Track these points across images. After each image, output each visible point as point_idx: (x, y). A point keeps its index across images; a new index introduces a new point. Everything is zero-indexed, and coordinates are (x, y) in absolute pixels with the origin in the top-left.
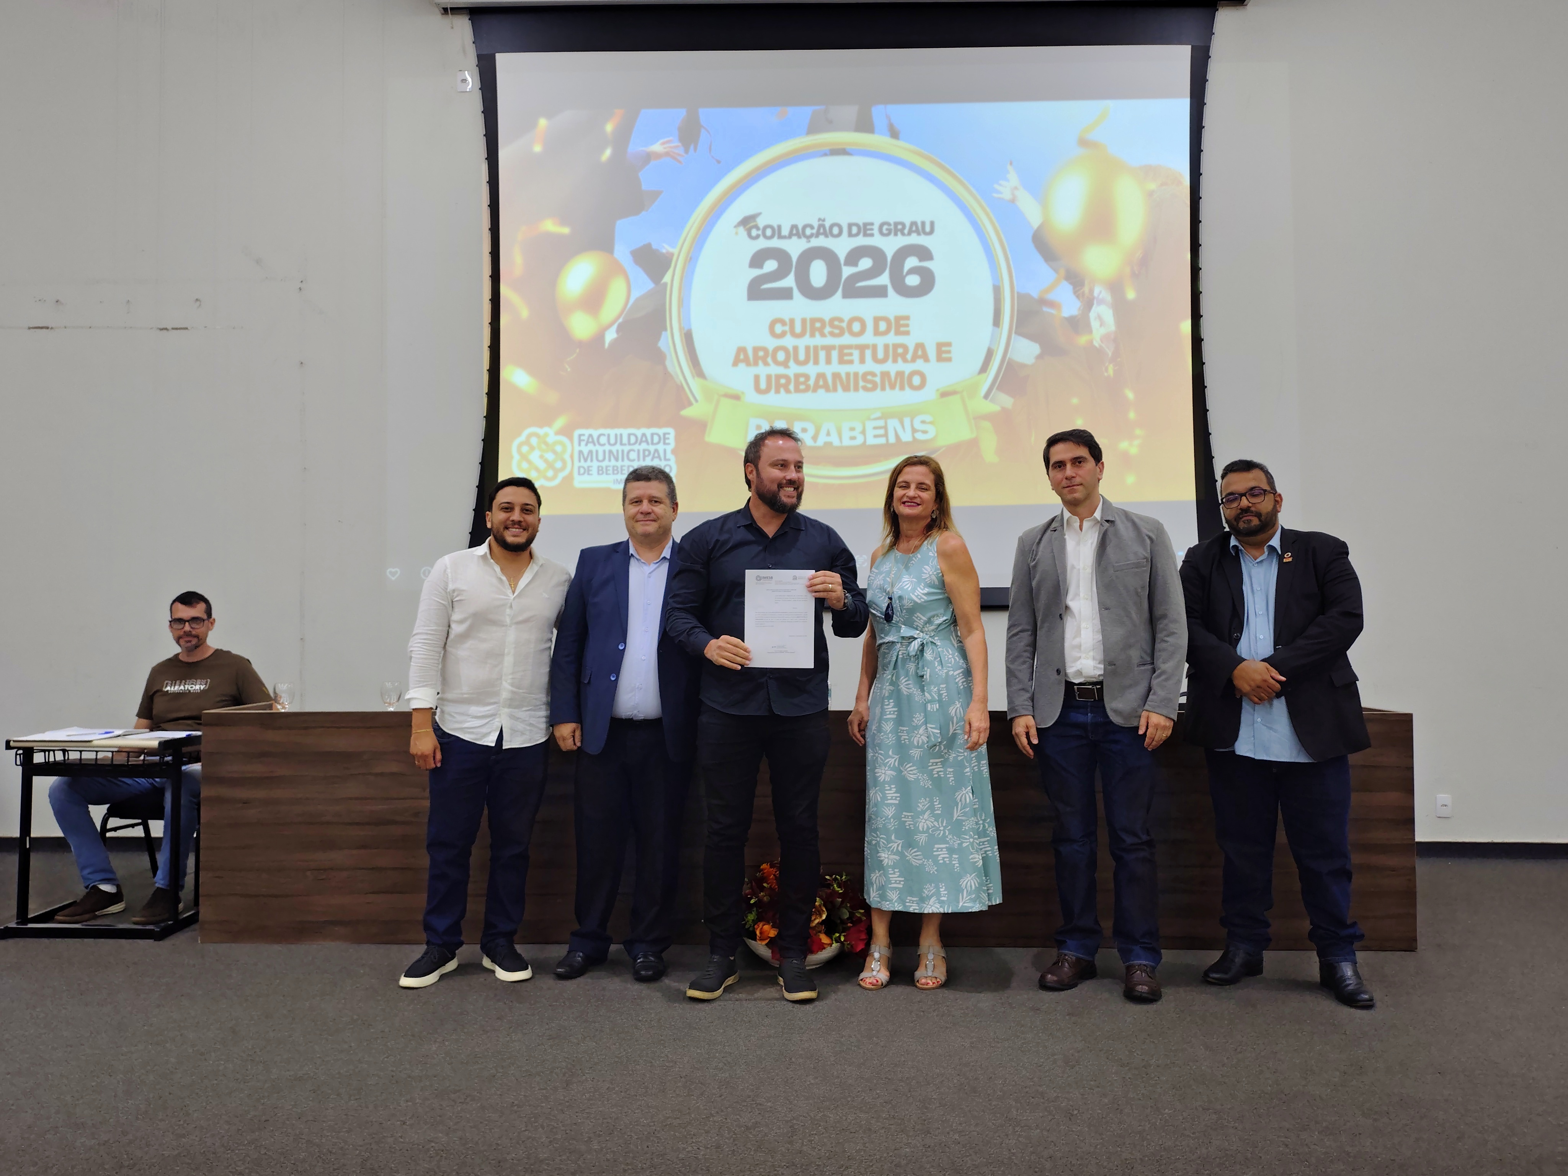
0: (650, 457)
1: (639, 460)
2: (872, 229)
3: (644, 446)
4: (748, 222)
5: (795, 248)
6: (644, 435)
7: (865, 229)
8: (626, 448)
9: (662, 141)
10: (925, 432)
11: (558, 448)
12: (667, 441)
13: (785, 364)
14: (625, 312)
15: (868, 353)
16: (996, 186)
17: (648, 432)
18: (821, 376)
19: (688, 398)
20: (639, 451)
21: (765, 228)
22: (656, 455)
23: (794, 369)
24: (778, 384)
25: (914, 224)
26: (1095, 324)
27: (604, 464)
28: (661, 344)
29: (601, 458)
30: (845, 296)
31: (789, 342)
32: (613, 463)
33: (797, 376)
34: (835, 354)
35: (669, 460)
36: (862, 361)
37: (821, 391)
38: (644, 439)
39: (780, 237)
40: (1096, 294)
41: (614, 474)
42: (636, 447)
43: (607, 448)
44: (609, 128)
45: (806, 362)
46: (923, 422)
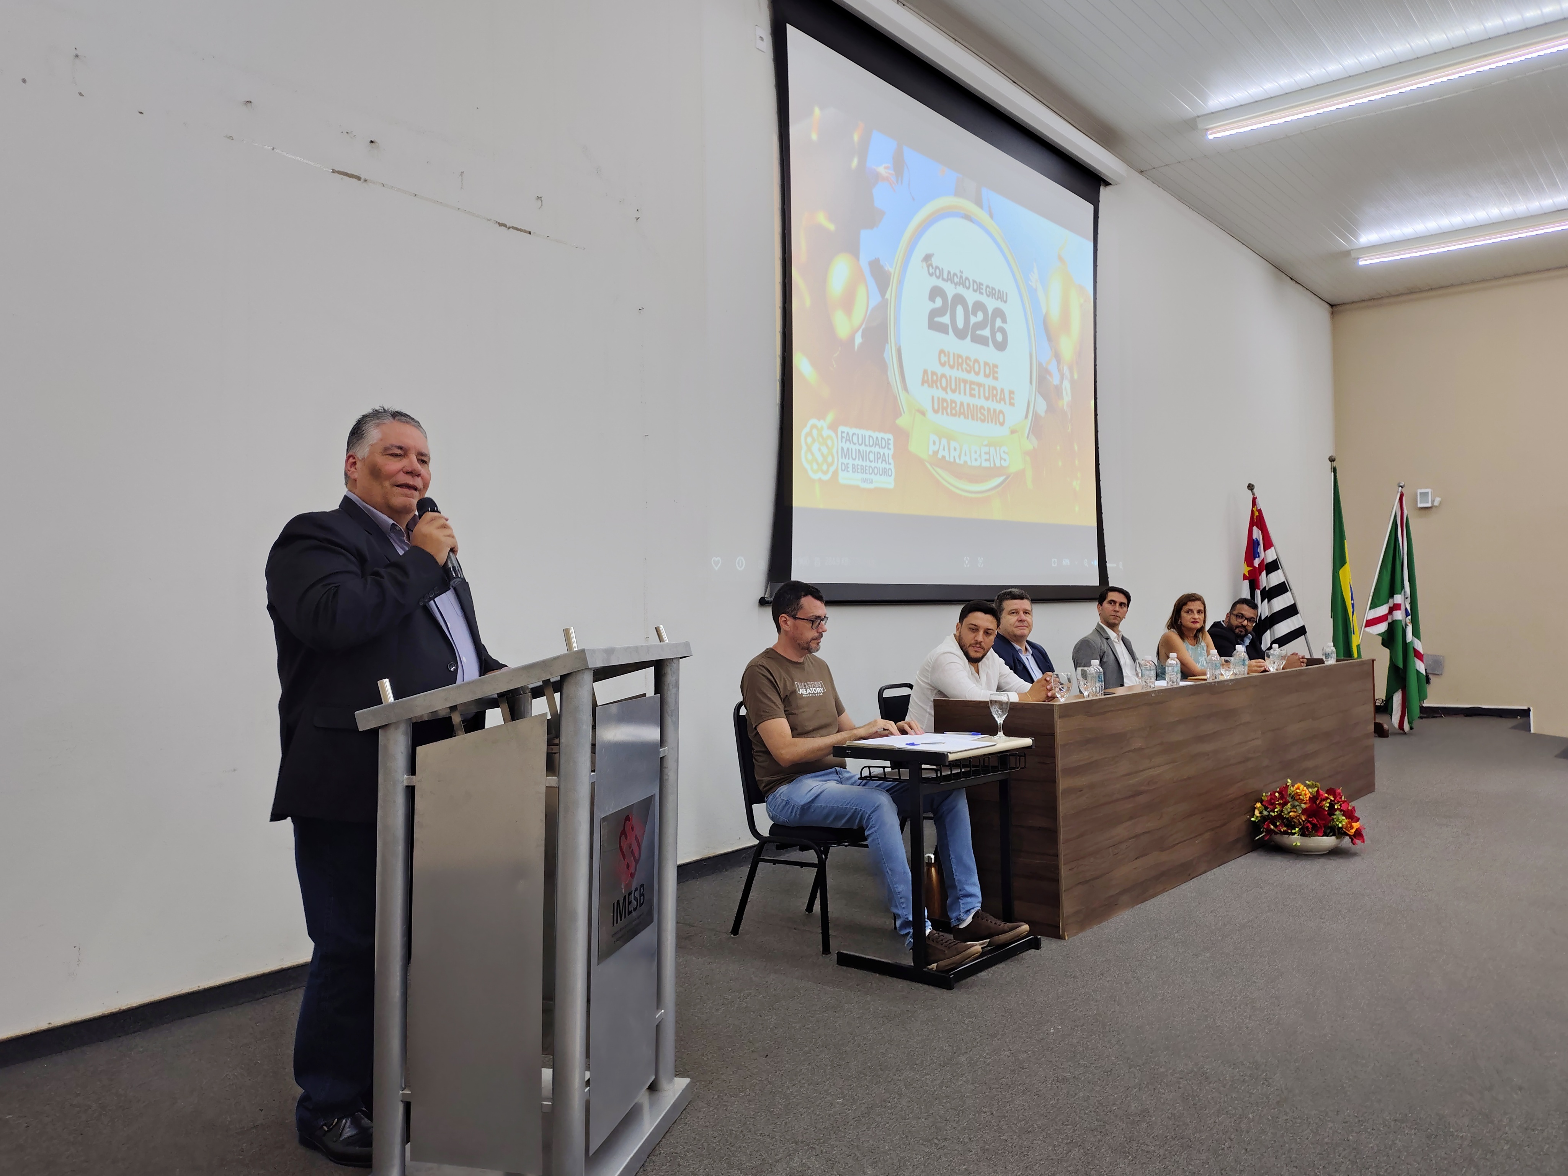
0: (881, 459)
1: (875, 462)
2: (982, 289)
3: (877, 449)
4: (927, 258)
5: (950, 290)
6: (877, 438)
7: (978, 287)
8: (868, 449)
9: (883, 166)
10: (1005, 460)
11: (829, 443)
12: (889, 446)
13: (945, 389)
14: (866, 319)
15: (982, 389)
16: (1030, 275)
17: (881, 435)
18: (962, 404)
19: (899, 407)
20: (875, 452)
21: (937, 267)
22: (884, 459)
23: (950, 396)
24: (941, 407)
25: (999, 291)
26: (1064, 392)
27: (856, 462)
28: (885, 355)
29: (854, 457)
30: (973, 340)
31: (947, 370)
32: (860, 462)
33: (953, 401)
34: (968, 386)
35: (890, 464)
36: (979, 397)
37: (962, 417)
38: (877, 443)
39: (943, 279)
40: (1065, 371)
41: (861, 473)
42: (873, 449)
43: (857, 447)
44: (856, 137)
45: (954, 391)
46: (1004, 452)
